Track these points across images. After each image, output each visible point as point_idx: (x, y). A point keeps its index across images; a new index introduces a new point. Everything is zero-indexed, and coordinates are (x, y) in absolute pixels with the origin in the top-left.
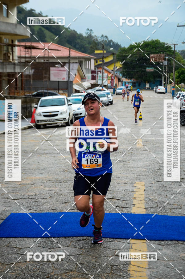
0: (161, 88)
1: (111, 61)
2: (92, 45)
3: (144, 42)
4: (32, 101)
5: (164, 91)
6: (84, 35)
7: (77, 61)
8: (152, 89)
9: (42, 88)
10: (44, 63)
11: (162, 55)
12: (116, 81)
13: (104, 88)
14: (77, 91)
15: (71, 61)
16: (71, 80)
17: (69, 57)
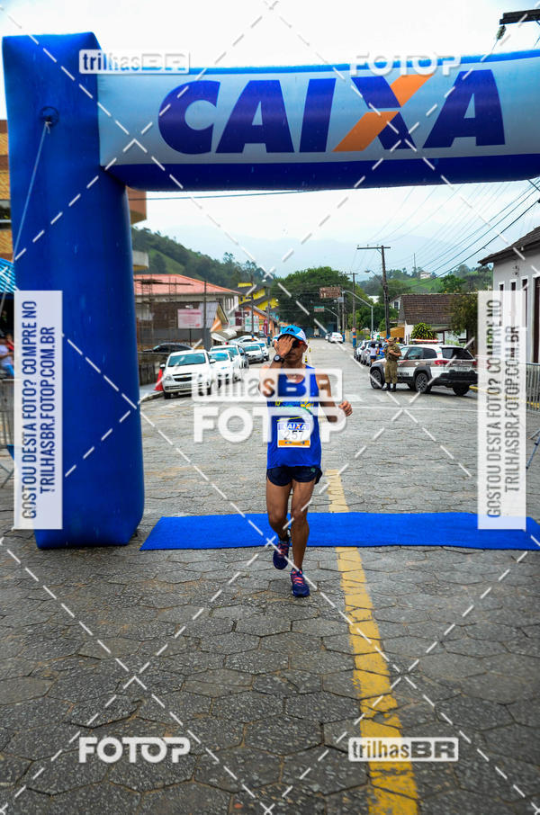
0: (336, 336)
1: (263, 297)
2: (233, 276)
3: (309, 270)
4: (154, 359)
5: (342, 340)
6: (222, 261)
7: (214, 299)
8: (324, 337)
9: (168, 340)
10: (168, 303)
11: (337, 289)
12: (270, 327)
13: (255, 338)
14: (217, 343)
15: (208, 300)
16: (208, 326)
17: (205, 294)
